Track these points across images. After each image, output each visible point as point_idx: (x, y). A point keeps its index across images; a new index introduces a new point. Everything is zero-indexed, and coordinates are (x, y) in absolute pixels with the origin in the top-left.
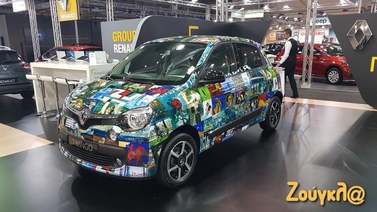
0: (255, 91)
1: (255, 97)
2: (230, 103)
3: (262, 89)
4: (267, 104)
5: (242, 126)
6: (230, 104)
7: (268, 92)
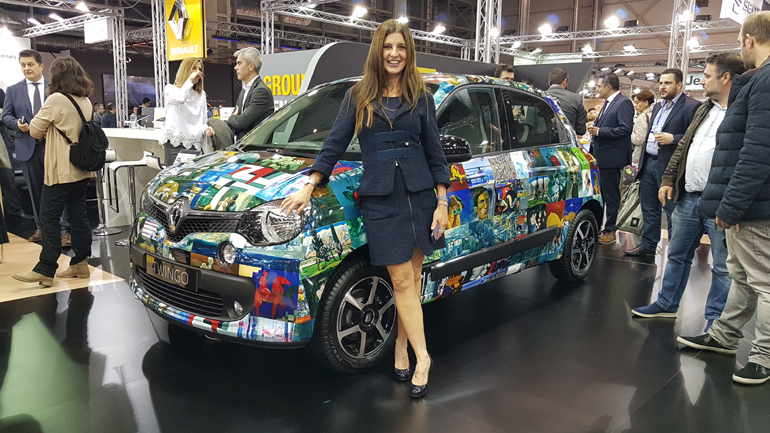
0: (539, 192)
1: (538, 206)
2: (482, 209)
3: (556, 189)
4: (567, 223)
5: (509, 264)
6: (483, 211)
7: (569, 197)
